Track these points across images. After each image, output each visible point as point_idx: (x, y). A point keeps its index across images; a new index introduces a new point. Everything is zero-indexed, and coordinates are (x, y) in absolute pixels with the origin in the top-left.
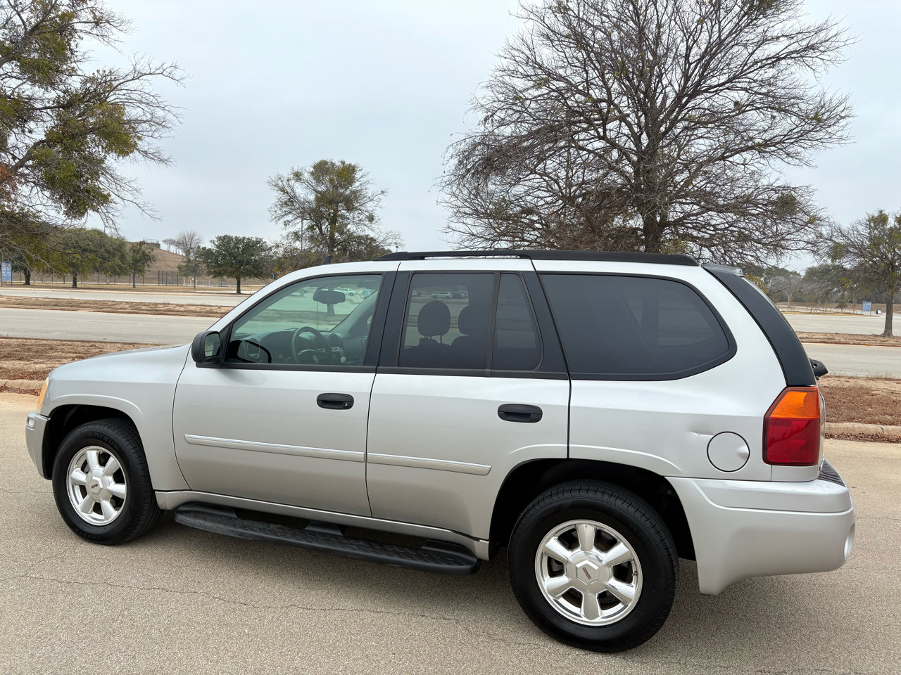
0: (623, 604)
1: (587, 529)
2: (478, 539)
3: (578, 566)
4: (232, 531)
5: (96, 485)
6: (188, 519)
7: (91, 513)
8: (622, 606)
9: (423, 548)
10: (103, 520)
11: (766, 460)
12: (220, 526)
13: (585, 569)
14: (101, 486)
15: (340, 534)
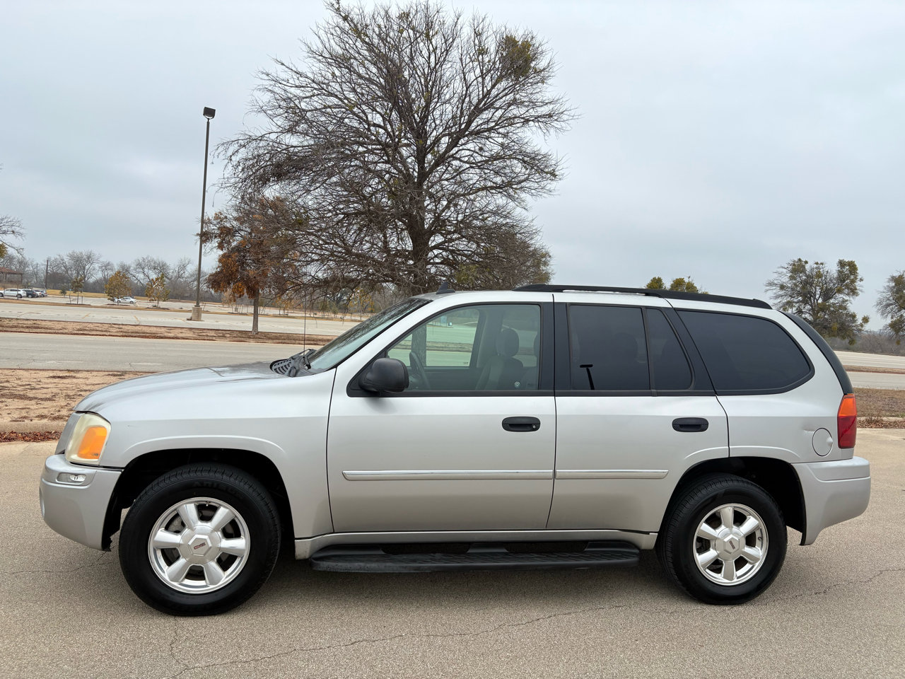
0: (750, 563)
1: (727, 511)
2: (647, 533)
3: (726, 540)
4: (406, 567)
5: (203, 544)
6: (340, 564)
7: (183, 580)
8: (751, 566)
9: (586, 550)
10: (206, 586)
11: (840, 447)
12: (388, 564)
13: (731, 542)
14: (210, 545)
15: (505, 551)
